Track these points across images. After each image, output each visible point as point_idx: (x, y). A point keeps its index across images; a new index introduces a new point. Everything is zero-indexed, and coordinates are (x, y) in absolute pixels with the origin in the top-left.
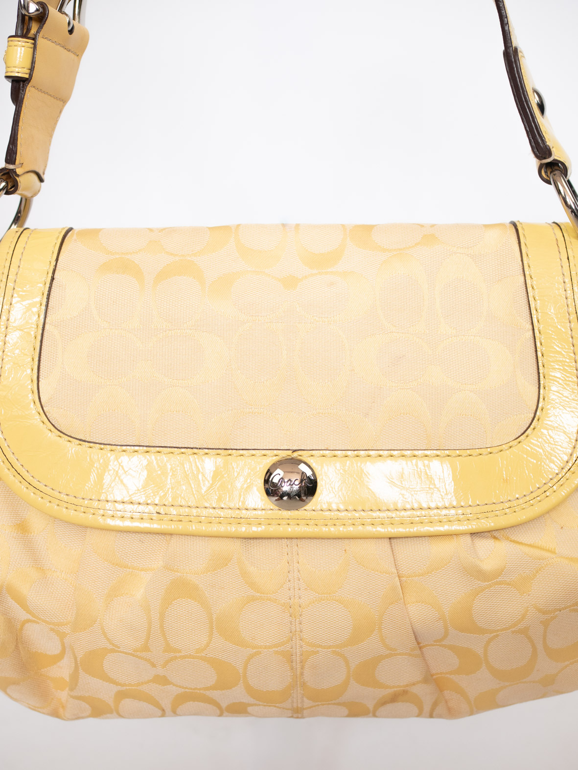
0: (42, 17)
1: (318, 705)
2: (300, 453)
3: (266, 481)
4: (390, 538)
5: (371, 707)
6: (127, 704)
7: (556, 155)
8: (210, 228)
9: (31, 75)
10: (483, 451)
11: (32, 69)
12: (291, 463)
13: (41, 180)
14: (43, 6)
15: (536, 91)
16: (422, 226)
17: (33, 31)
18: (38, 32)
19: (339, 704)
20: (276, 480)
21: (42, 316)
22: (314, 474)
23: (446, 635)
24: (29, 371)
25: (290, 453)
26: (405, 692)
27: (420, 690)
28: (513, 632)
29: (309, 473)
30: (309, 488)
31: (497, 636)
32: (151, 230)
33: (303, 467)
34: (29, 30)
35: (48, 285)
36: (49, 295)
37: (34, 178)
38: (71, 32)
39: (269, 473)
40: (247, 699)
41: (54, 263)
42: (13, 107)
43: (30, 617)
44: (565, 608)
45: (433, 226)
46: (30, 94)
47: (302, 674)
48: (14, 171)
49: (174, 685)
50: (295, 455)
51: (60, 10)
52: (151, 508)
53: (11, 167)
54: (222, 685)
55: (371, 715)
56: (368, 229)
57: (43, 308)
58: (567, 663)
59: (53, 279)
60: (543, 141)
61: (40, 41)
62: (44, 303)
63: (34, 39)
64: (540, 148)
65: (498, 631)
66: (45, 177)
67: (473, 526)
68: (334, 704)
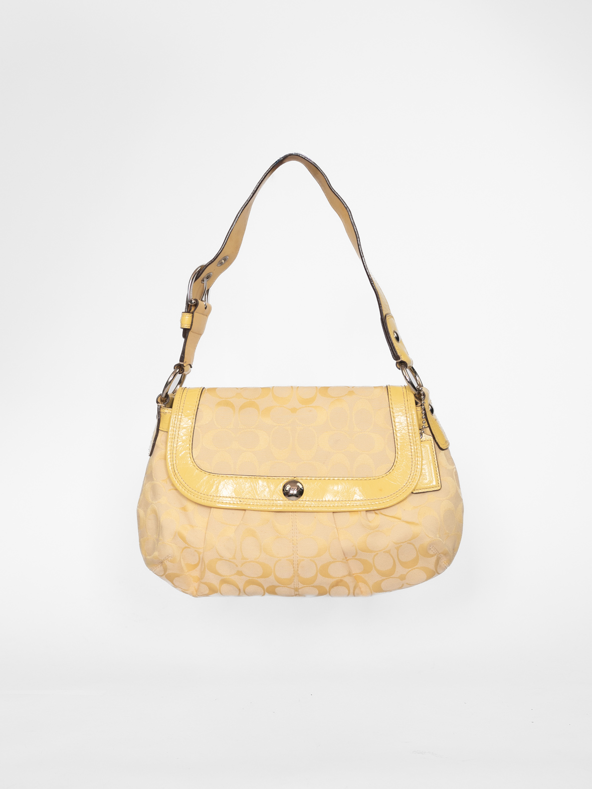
0: (196, 305)
1: (305, 587)
2: (297, 478)
3: (283, 490)
4: (333, 512)
5: (328, 589)
6: (225, 587)
7: (403, 358)
8: (261, 388)
9: (191, 327)
10: (372, 478)
11: (191, 325)
12: (293, 483)
13: (191, 367)
14: (196, 300)
15: (395, 332)
16: (349, 387)
17: (192, 310)
18: (194, 310)
19: (313, 586)
20: (287, 489)
21: (194, 423)
22: (303, 487)
23: (357, 553)
24: (188, 445)
25: (293, 478)
26: (341, 581)
27: (348, 580)
28: (384, 552)
29: (301, 486)
30: (301, 493)
31: (377, 554)
32: (237, 388)
33: (298, 484)
34: (190, 310)
35: (196, 411)
36: (196, 415)
37: (190, 366)
38: (206, 308)
39: (284, 486)
40: (276, 583)
41: (198, 402)
42: (183, 340)
43: (187, 545)
44: (406, 542)
45: (353, 387)
46: (190, 334)
47: (298, 570)
48: (183, 365)
49: (245, 576)
50: (295, 479)
51: (202, 300)
52: (237, 500)
53: (182, 363)
54: (264, 576)
55: (328, 594)
56: (326, 388)
57: (194, 420)
58: (410, 569)
59: (198, 408)
60: (397, 353)
61: (195, 314)
62: (195, 418)
63: (193, 313)
64: (396, 356)
65: (377, 551)
66: (192, 366)
67: (368, 509)
68: (312, 586)
